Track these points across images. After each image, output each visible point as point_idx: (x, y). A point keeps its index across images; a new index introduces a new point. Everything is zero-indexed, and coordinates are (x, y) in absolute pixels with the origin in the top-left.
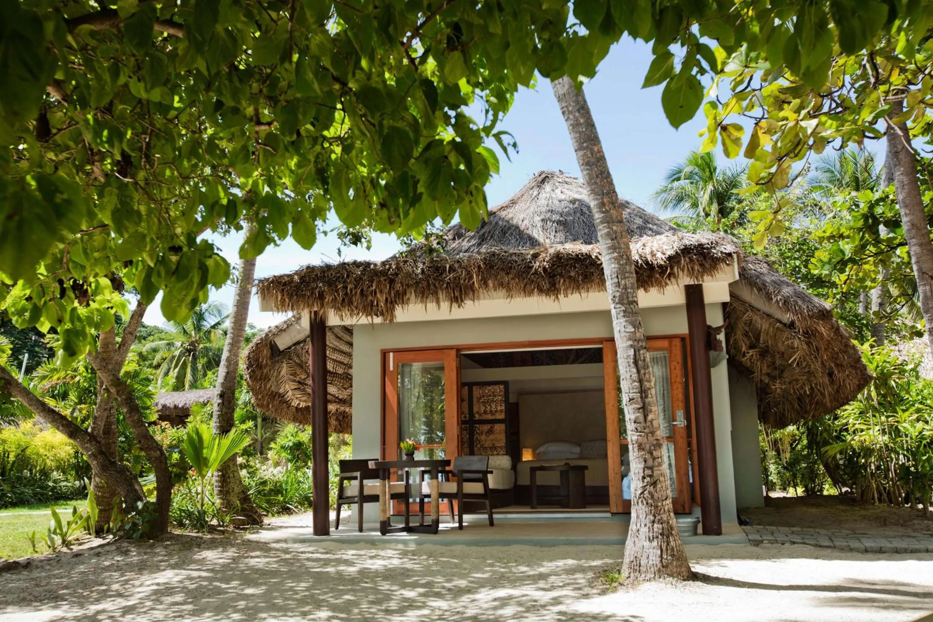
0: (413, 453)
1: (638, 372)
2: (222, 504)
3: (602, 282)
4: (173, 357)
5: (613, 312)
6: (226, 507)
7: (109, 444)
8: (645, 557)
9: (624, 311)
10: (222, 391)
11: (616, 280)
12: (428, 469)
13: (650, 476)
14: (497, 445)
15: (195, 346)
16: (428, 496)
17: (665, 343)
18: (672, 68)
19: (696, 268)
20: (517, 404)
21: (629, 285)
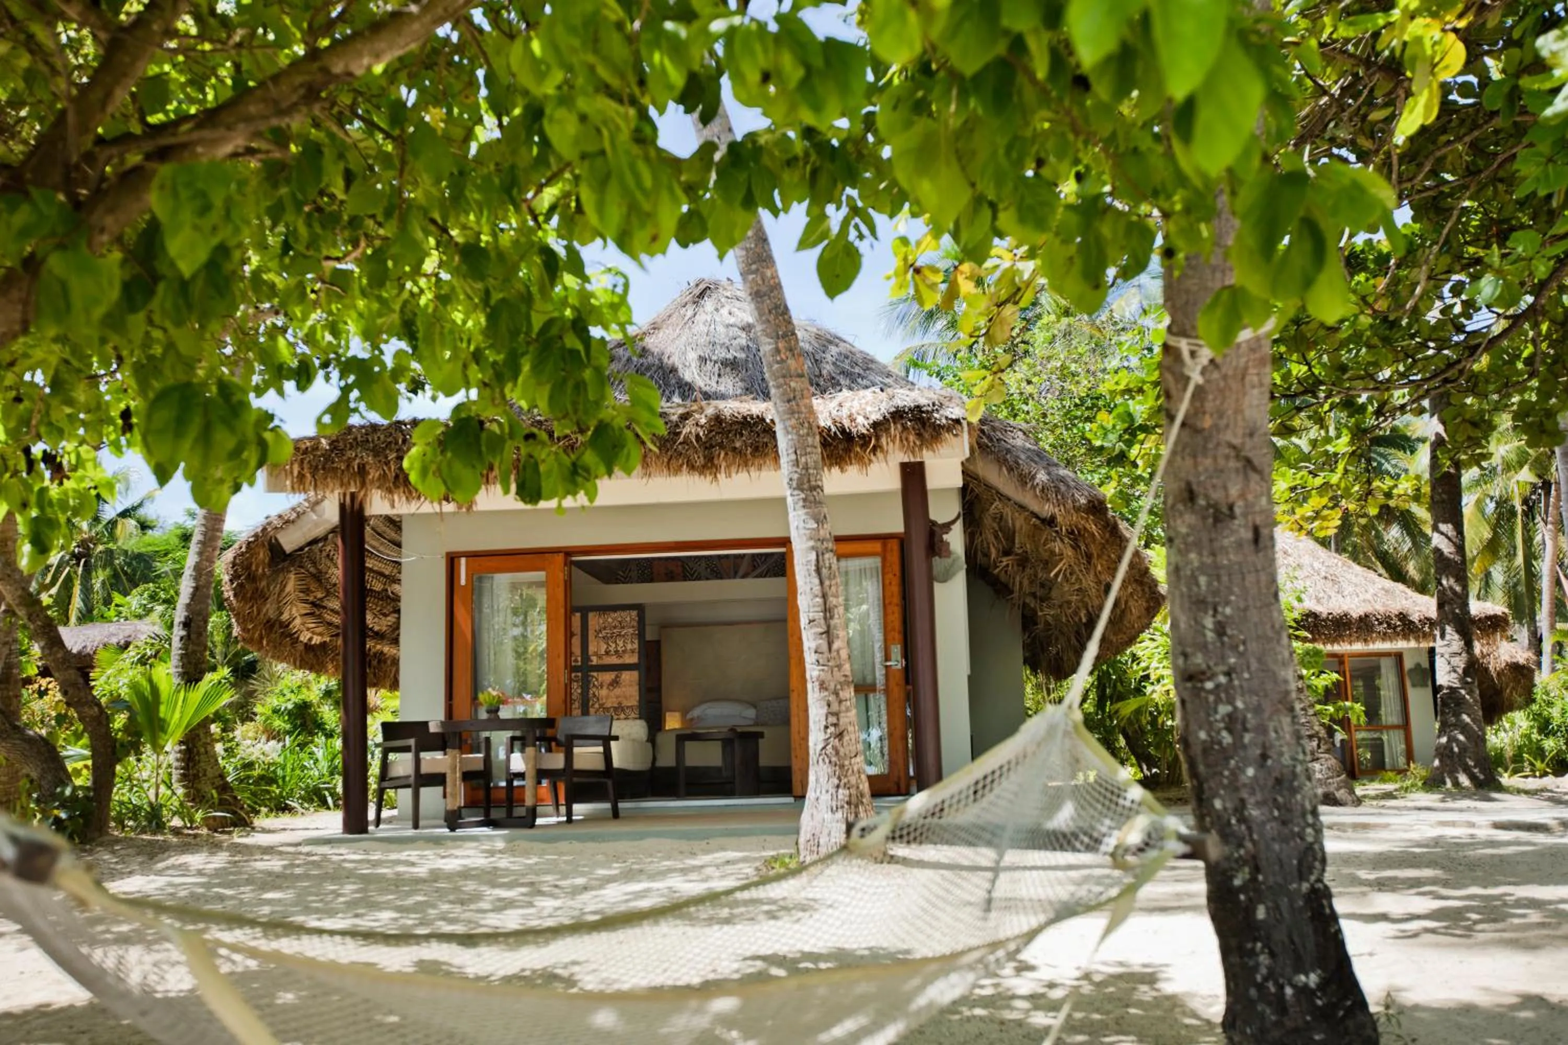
0: (497, 710)
1: (822, 583)
2: (186, 795)
3: (777, 458)
4: (48, 568)
5: (790, 500)
6: (193, 800)
7: (9, 698)
8: (825, 832)
9: (805, 500)
10: (187, 618)
11: (793, 457)
12: (518, 733)
13: (835, 725)
14: (626, 703)
15: (88, 548)
16: (521, 776)
17: (877, 546)
18: (829, 230)
19: (911, 438)
20: (658, 643)
21: (811, 464)
